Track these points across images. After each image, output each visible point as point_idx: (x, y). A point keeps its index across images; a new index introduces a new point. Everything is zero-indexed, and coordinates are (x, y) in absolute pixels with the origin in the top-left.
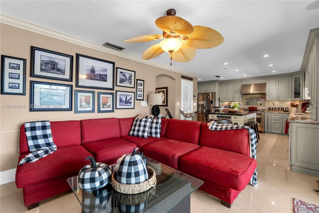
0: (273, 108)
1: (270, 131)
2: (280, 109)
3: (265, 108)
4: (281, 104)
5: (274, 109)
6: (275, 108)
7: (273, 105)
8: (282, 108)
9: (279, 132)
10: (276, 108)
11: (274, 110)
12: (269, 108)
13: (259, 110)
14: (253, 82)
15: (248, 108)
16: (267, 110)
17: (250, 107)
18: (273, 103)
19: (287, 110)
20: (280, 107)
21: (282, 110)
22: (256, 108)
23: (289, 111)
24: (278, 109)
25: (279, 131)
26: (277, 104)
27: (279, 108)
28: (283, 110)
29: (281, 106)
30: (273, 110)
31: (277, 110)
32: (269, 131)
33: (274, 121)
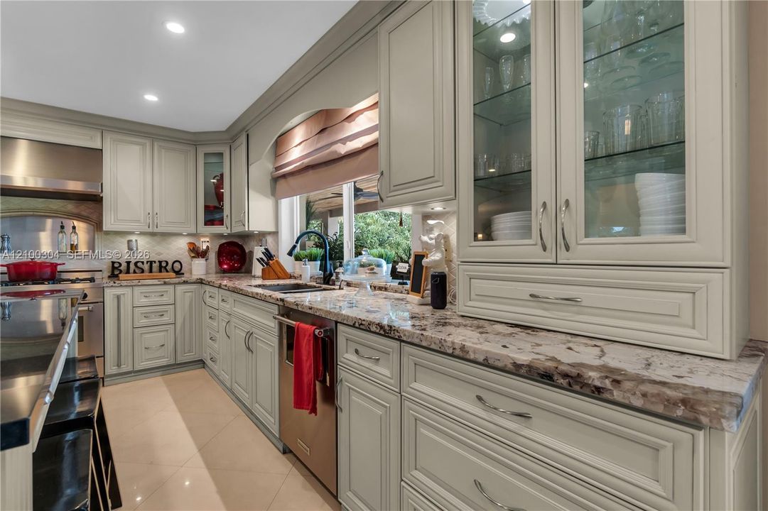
0: (128, 263)
1: (130, 369)
2: (155, 266)
3: (95, 265)
4: (158, 248)
5: (132, 267)
6: (136, 264)
7: (130, 249)
8: (160, 262)
9: (164, 362)
10: (139, 264)
11: (135, 272)
12: (113, 263)
13: (65, 276)
14: (24, 130)
15: (5, 269)
16: (106, 274)
17: (12, 261)
18: (129, 242)
19: (176, 270)
20: (157, 258)
21: (161, 269)
22: (54, 266)
23: (182, 272)
24: (146, 267)
25: (163, 357)
26: (145, 249)
27: (151, 262)
28: (165, 268)
29: (159, 254)
30: (128, 272)
31: (143, 271)
32: (124, 368)
33: (144, 321)
